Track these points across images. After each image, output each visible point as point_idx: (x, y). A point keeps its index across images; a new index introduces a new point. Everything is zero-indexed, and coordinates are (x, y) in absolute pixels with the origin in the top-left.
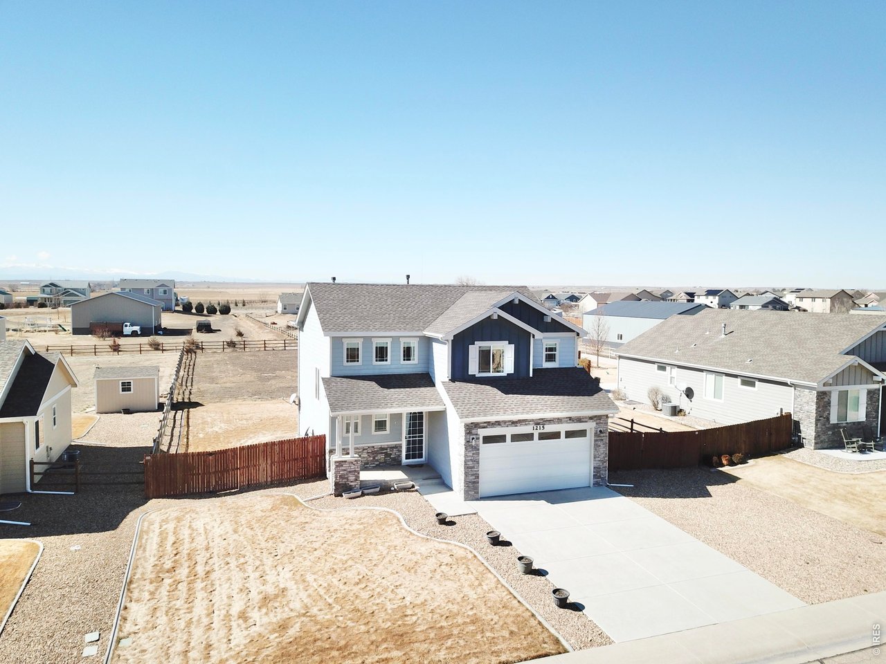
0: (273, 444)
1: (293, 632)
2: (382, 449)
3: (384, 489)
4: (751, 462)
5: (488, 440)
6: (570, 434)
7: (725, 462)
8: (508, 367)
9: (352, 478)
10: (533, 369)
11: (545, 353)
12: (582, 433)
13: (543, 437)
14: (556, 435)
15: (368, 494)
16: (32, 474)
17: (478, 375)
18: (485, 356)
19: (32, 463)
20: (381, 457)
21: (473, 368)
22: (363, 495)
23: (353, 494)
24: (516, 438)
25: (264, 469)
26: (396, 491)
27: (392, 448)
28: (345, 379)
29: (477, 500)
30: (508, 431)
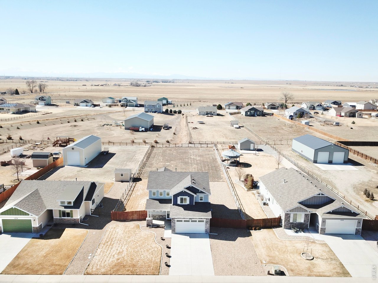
0: (137, 211)
1: (119, 261)
2: (161, 215)
3: (158, 226)
4: (262, 230)
5: (177, 221)
6: (199, 221)
7: (253, 229)
8: (188, 202)
9: (150, 223)
10: (195, 202)
11: (200, 198)
12: (203, 221)
13: (192, 221)
14: (196, 221)
15: (154, 227)
16: (91, 211)
17: (180, 204)
18: (182, 199)
19: (91, 209)
20: (161, 217)
21: (179, 202)
22: (153, 227)
23: (150, 227)
24: (185, 221)
25: (135, 217)
26: (160, 227)
27: (164, 215)
28: (152, 200)
29: (175, 234)
30: (183, 220)
